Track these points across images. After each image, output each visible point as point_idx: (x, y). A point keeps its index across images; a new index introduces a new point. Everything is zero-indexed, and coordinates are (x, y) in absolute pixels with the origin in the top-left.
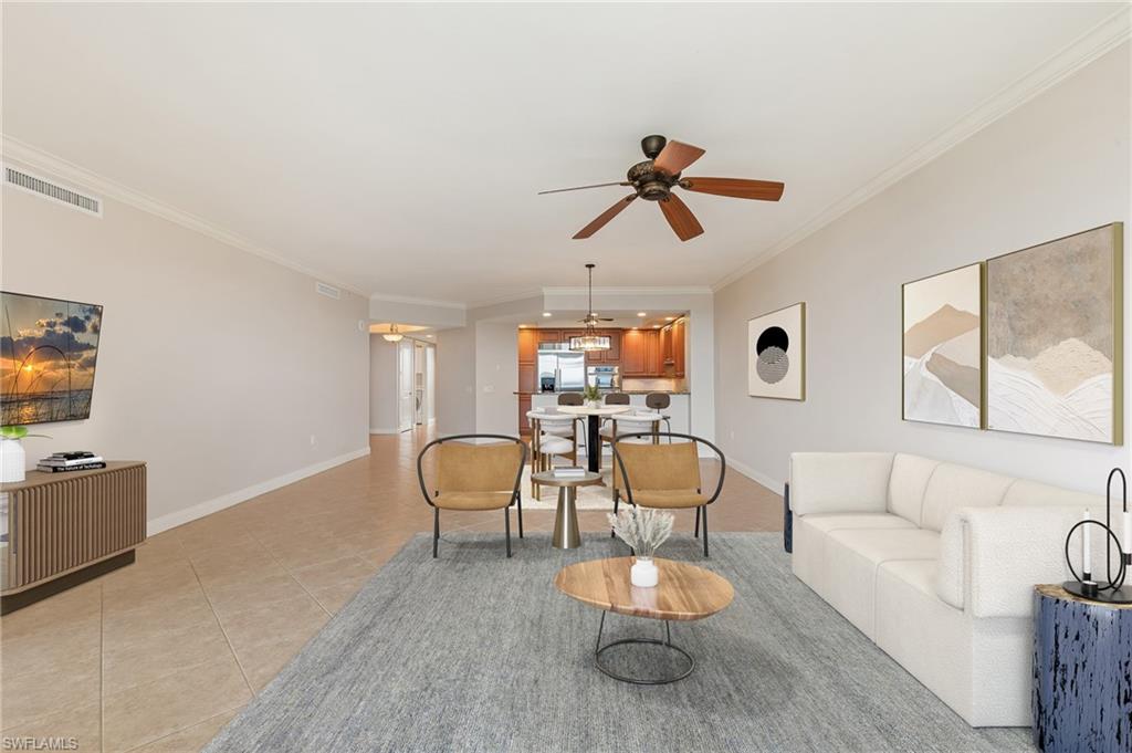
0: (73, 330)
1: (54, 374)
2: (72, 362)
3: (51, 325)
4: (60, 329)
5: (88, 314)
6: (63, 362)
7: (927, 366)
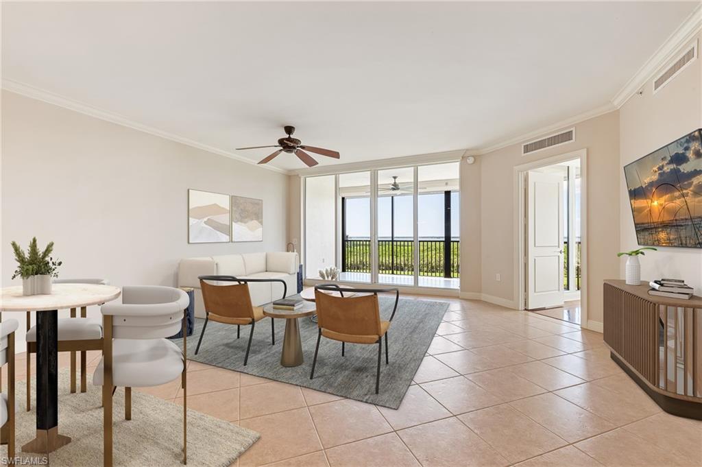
0: (677, 165)
1: (673, 204)
2: (684, 191)
3: (660, 168)
4: (667, 169)
5: (686, 145)
6: (677, 194)
7: (205, 222)
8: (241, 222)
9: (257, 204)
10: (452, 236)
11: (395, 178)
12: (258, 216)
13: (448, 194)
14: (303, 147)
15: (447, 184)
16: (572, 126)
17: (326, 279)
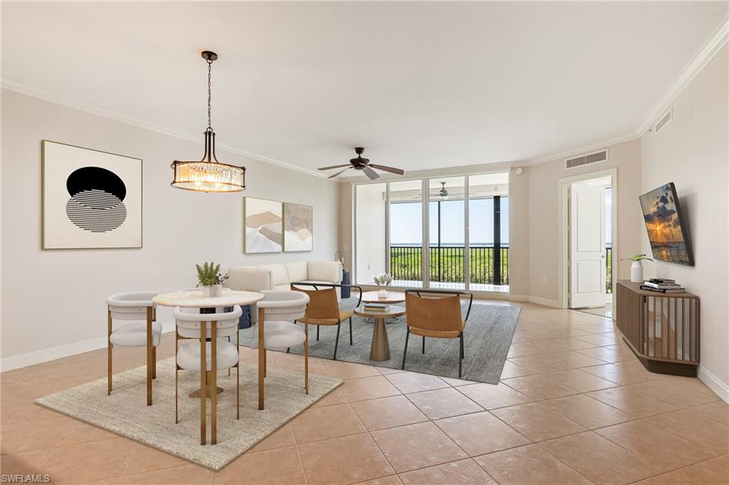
7: (260, 231)
8: (293, 230)
9: (308, 211)
10: (501, 242)
11: (443, 183)
12: (308, 224)
13: (497, 199)
14: (371, 165)
15: (496, 189)
16: (605, 148)
17: (381, 284)
